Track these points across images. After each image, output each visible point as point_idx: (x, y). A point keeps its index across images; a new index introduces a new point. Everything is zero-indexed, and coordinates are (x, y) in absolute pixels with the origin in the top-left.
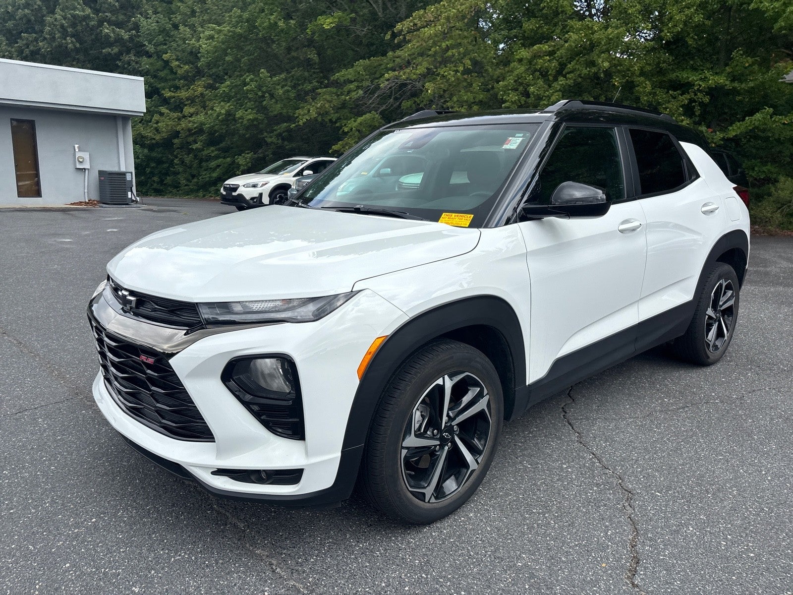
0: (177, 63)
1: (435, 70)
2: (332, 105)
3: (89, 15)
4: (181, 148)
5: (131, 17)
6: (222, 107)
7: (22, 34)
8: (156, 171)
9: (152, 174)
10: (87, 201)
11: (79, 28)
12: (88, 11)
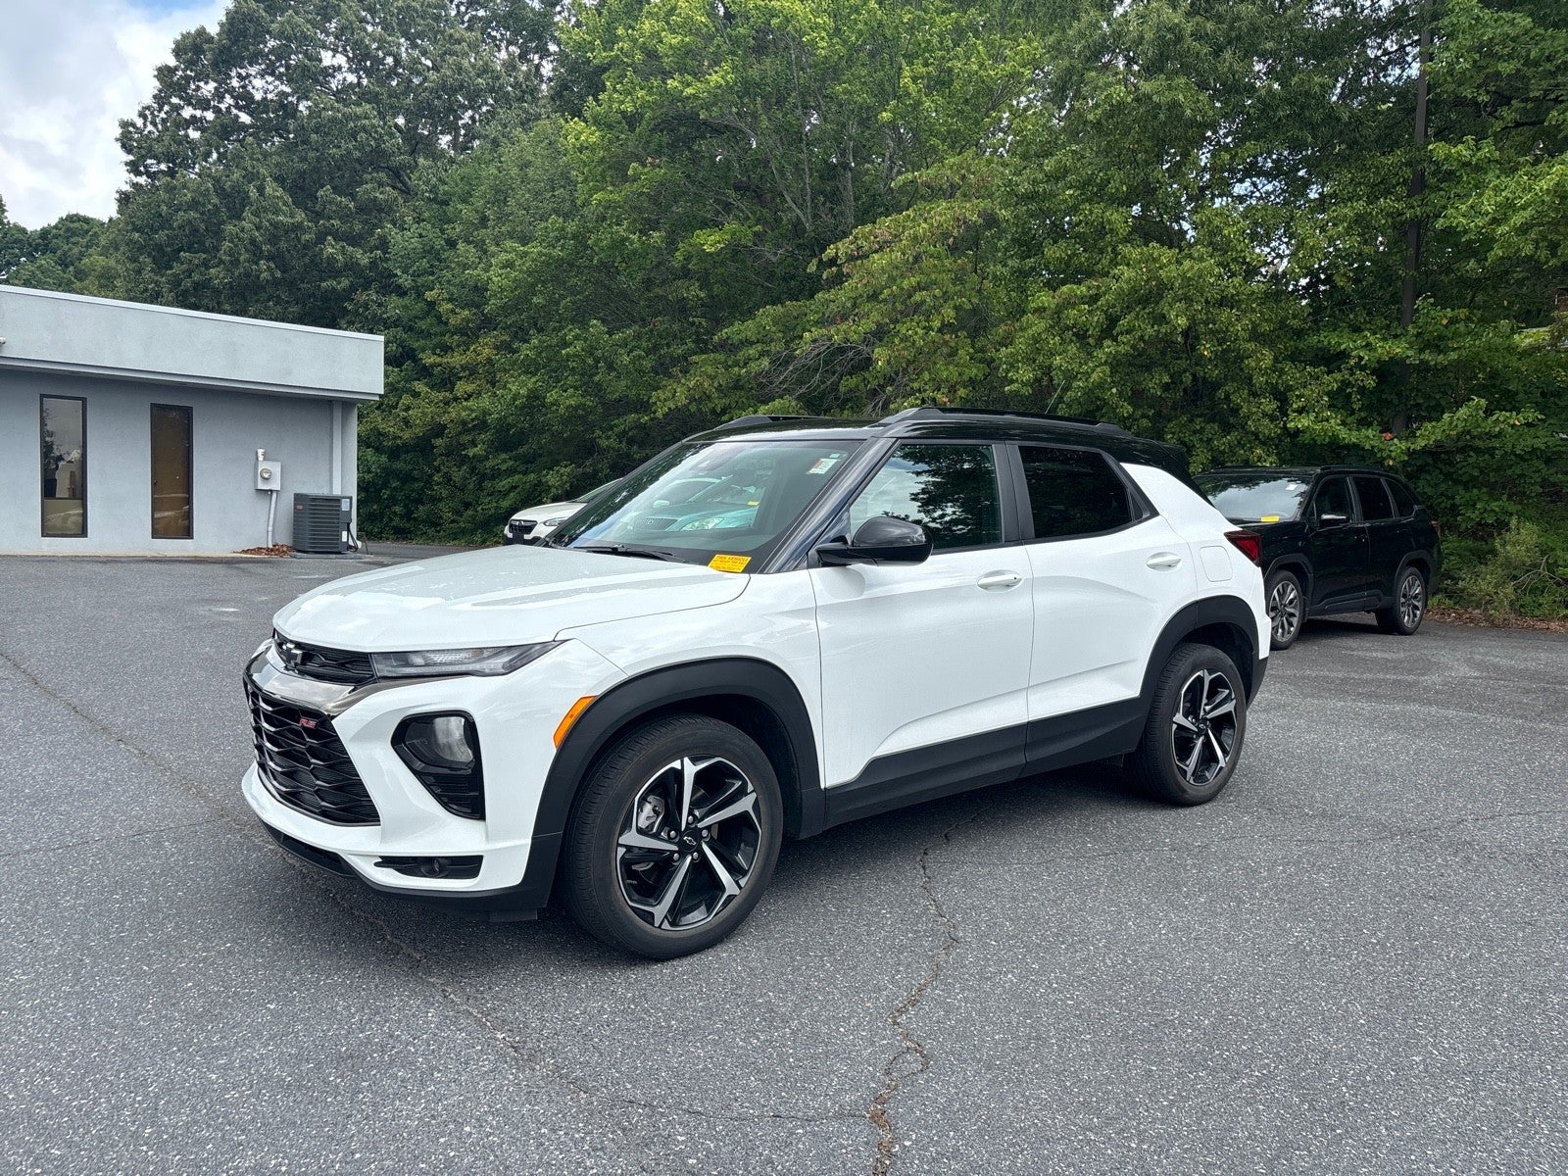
0: (450, 306)
1: (892, 326)
2: (716, 384)
3: (302, 222)
4: (447, 455)
5: (376, 226)
6: (523, 384)
7: (182, 253)
8: (400, 496)
9: (393, 500)
10: (271, 546)
11: (283, 245)
12: (300, 216)
